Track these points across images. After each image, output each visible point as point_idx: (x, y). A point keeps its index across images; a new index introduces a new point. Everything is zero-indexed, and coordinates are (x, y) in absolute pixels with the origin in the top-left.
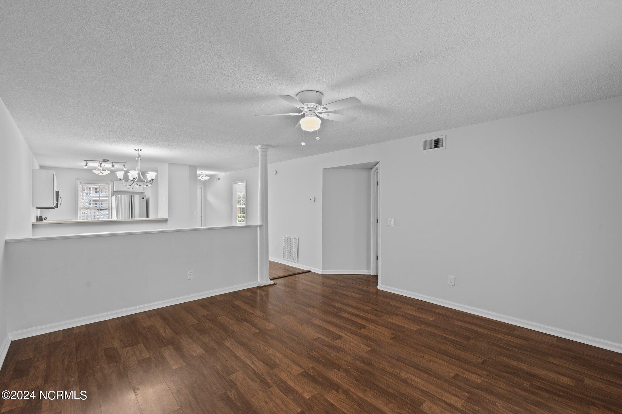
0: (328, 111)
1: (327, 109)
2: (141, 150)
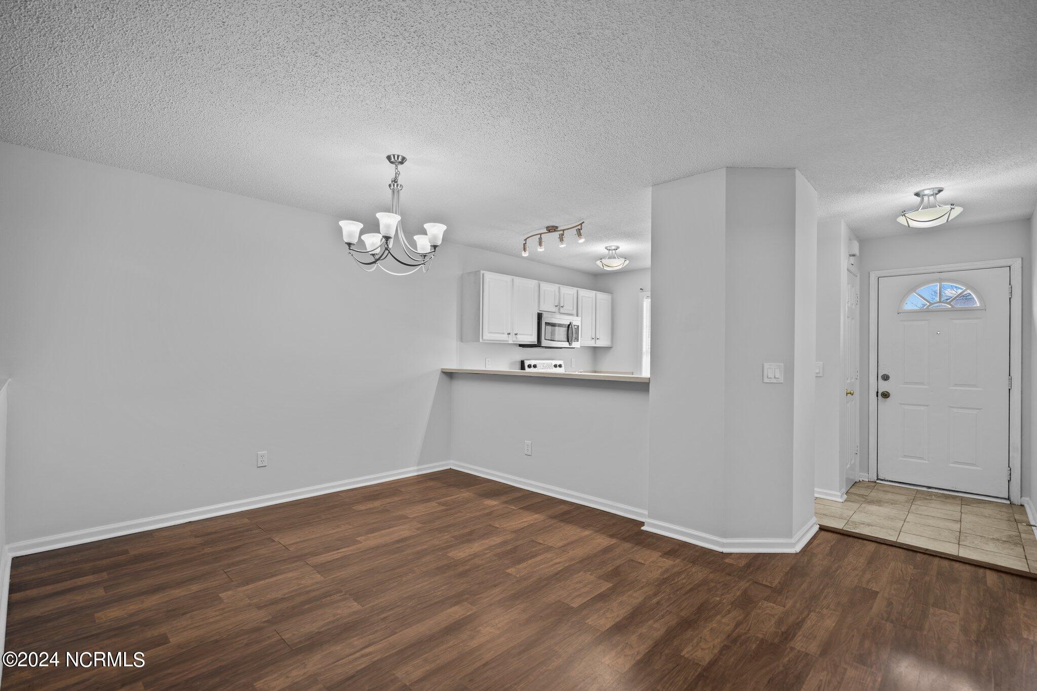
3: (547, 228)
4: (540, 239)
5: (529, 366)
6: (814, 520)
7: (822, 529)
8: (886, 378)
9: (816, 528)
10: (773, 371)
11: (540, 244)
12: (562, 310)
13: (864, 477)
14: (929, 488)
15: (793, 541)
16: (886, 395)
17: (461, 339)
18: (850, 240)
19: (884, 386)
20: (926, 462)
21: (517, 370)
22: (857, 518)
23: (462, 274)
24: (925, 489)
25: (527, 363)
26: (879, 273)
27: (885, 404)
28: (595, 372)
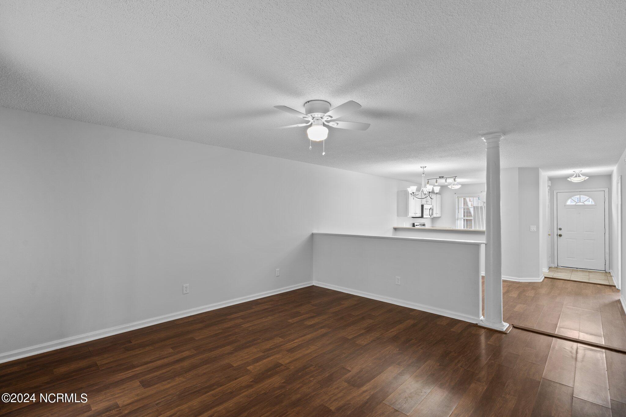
0: (332, 119)
1: (331, 117)
2: (426, 167)
3: (439, 177)
4: (437, 181)
5: (416, 225)
6: (542, 275)
7: (545, 277)
8: (560, 229)
9: (544, 277)
10: (533, 228)
11: (436, 182)
12: (428, 203)
13: (553, 266)
14: (577, 268)
15: (540, 278)
16: (560, 236)
17: (398, 216)
18: (548, 181)
19: (560, 232)
20: (576, 259)
21: (411, 227)
22: (554, 275)
23: (398, 191)
24: (576, 269)
25: (416, 224)
26: (557, 191)
27: (560, 239)
28: (433, 227)
